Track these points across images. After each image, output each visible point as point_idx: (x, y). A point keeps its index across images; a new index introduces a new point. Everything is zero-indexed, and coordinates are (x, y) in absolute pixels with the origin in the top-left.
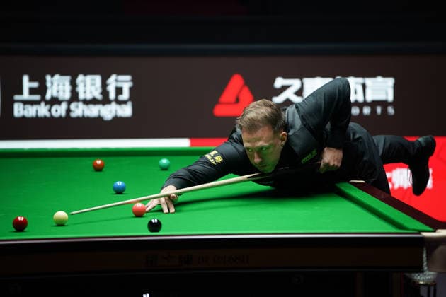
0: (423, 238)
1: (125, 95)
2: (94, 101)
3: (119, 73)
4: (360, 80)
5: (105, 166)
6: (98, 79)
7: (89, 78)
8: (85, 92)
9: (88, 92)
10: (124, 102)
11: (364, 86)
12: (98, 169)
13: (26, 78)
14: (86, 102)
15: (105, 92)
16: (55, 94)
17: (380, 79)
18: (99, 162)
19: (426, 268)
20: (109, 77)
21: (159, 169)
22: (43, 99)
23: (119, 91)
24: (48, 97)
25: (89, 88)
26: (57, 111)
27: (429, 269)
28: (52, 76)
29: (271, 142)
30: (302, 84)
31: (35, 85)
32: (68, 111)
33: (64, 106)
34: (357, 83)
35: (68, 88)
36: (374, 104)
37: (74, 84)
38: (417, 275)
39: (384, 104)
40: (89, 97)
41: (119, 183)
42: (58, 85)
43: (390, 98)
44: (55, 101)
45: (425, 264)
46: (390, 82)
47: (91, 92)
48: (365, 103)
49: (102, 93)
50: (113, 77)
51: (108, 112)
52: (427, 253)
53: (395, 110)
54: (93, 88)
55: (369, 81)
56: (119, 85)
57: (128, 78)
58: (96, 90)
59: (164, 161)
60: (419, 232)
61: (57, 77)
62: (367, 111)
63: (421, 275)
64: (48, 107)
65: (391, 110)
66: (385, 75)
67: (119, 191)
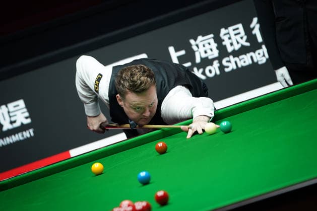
8: (232, 44)
9: (235, 43)
13: (171, 49)
16: (204, 56)
22: (194, 64)
24: (198, 60)
25: (234, 39)
26: (210, 71)
28: (195, 40)
31: (183, 52)
32: (222, 68)
33: (216, 64)
35: (214, 45)
37: (218, 40)
40: (237, 47)
42: (204, 46)
44: (206, 62)
47: (238, 43)
49: (247, 40)
51: (261, 57)
58: (242, 38)
61: (200, 38)
64: (201, 70)
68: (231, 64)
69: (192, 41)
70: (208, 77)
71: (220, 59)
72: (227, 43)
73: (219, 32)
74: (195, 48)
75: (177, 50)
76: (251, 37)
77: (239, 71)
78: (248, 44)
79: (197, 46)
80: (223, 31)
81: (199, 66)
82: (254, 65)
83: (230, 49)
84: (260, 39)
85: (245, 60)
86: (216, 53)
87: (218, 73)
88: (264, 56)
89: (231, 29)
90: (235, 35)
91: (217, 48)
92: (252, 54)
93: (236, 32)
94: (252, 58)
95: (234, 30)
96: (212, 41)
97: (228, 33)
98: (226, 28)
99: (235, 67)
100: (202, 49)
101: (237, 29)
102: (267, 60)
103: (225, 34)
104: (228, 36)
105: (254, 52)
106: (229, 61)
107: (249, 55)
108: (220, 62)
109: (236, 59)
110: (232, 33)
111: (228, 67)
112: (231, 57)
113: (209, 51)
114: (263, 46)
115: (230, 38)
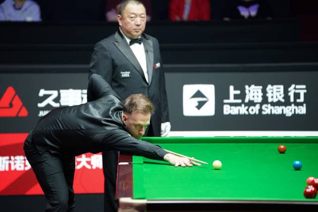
68: (267, 110)
69: (247, 87)
70: (249, 114)
71: (261, 104)
72: (269, 95)
73: (267, 87)
74: (247, 92)
75: (235, 89)
76: (286, 97)
77: (272, 116)
78: (283, 100)
79: (249, 91)
80: (269, 87)
81: (246, 105)
82: (283, 115)
83: (270, 100)
84: (292, 100)
85: (278, 110)
86: (260, 100)
87: (257, 113)
88: (291, 111)
89: (275, 87)
90: (277, 92)
91: (262, 97)
92: (283, 107)
93: (278, 90)
94: (283, 110)
95: (277, 88)
96: (260, 91)
97: (273, 89)
98: (272, 85)
99: (269, 113)
100: (251, 94)
101: (279, 88)
102: (292, 115)
103: (270, 89)
104: (272, 91)
105: (286, 106)
106: (267, 108)
107: (282, 108)
108: (261, 106)
109: (272, 107)
110: (275, 90)
111: (264, 111)
112: (269, 105)
113: (256, 97)
114: (293, 105)
115: (272, 93)
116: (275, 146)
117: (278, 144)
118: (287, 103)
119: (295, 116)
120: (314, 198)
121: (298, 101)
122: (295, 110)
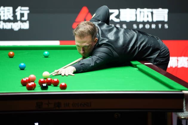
0: (183, 94)
1: (25, 18)
2: (9, 21)
3: (22, 6)
4: (150, 10)
5: (15, 54)
6: (11, 9)
7: (6, 8)
9: (6, 16)
10: (25, 21)
11: (152, 13)
12: (11, 57)
14: (5, 21)
15: (15, 16)
17: (160, 9)
18: (11, 53)
19: (185, 110)
20: (17, 8)
21: (44, 57)
23: (22, 15)
25: (6, 14)
27: (186, 110)
29: (90, 44)
30: (119, 12)
34: (148, 12)
36: (157, 23)
38: (180, 113)
39: (163, 23)
41: (22, 64)
43: (166, 20)
45: (184, 107)
46: (166, 11)
47: (7, 16)
48: (153, 22)
49: (13, 17)
50: (19, 8)
51: (16, 26)
52: (186, 102)
53: (168, 26)
54: (8, 14)
55: (155, 11)
56: (22, 12)
57: (27, 8)
58: (10, 14)
59: (46, 53)
60: (181, 91)
62: (154, 26)
63: (182, 113)
65: (166, 26)
66: (163, 8)
67: (22, 69)
77: (3, 30)
84: (18, 18)
88: (18, 26)
93: (9, 11)
101: (9, 9)
114: (19, 22)
115: (4, 13)
116: (6, 53)
117: (8, 51)
118: (15, 20)
119: (21, 30)
120: (33, 90)
121: (23, 19)
122: (21, 26)
